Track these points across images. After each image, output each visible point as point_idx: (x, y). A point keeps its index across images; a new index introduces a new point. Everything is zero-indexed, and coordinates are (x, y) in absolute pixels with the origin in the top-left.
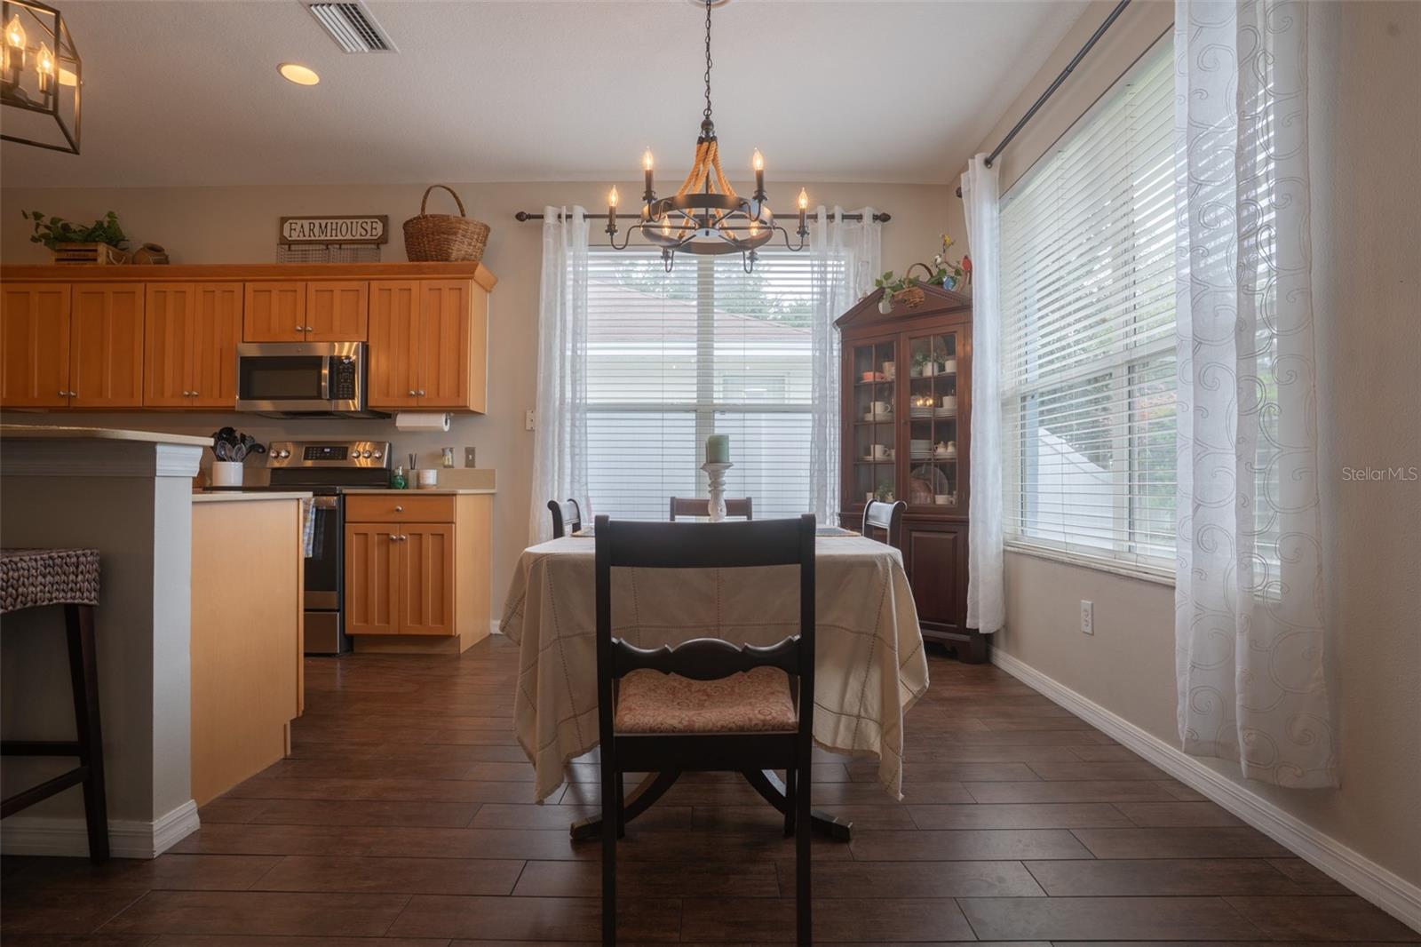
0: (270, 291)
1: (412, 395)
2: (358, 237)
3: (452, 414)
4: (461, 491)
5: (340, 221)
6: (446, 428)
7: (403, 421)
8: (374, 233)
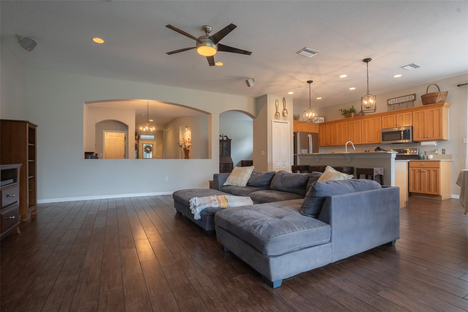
0: (387, 117)
1: (425, 137)
2: (408, 100)
3: (438, 141)
4: (442, 160)
5: (402, 98)
6: (436, 145)
7: (423, 144)
8: (412, 98)
